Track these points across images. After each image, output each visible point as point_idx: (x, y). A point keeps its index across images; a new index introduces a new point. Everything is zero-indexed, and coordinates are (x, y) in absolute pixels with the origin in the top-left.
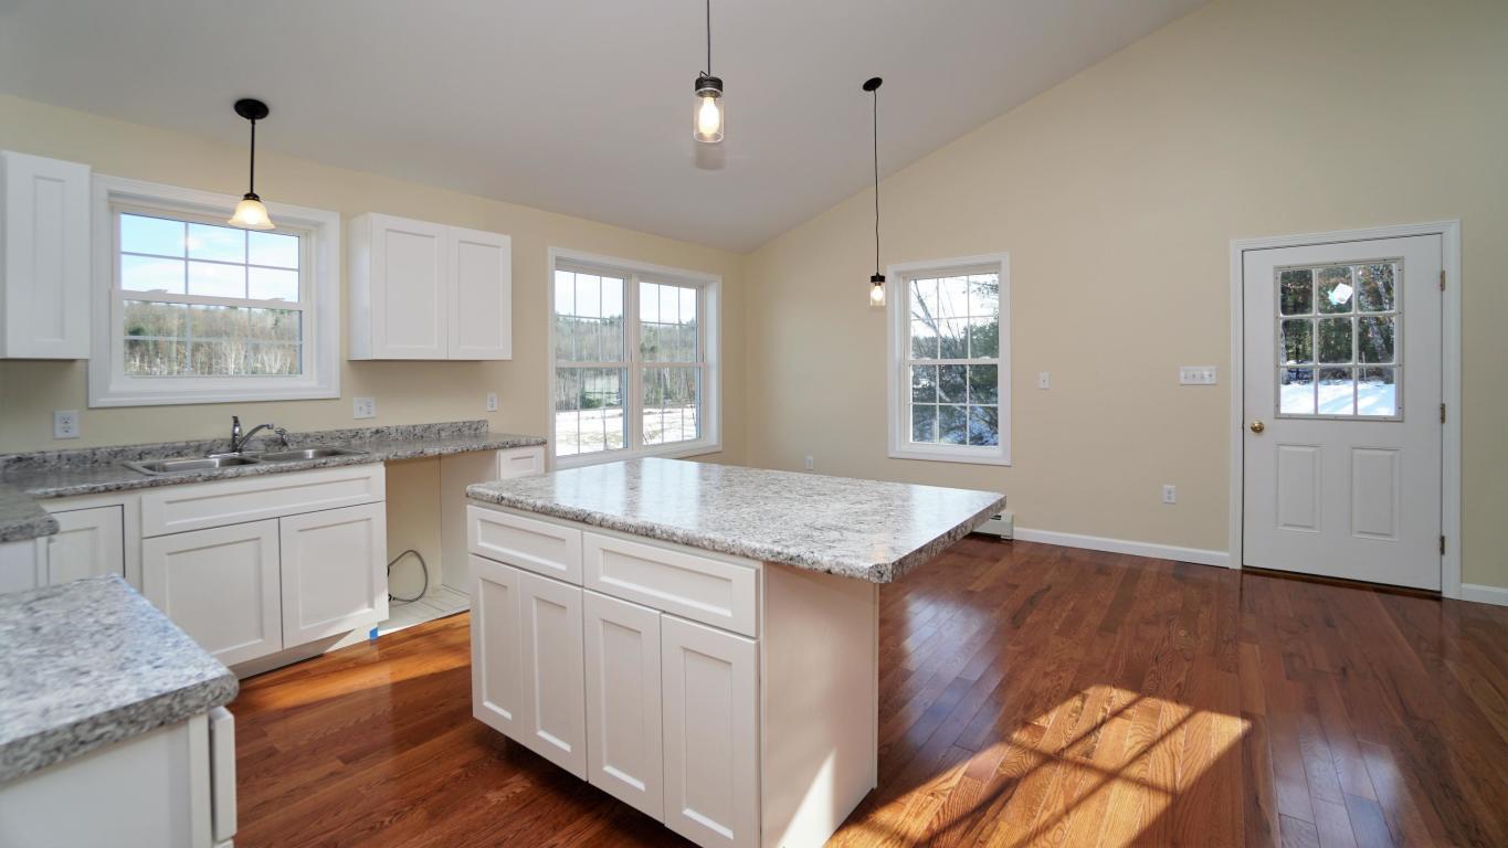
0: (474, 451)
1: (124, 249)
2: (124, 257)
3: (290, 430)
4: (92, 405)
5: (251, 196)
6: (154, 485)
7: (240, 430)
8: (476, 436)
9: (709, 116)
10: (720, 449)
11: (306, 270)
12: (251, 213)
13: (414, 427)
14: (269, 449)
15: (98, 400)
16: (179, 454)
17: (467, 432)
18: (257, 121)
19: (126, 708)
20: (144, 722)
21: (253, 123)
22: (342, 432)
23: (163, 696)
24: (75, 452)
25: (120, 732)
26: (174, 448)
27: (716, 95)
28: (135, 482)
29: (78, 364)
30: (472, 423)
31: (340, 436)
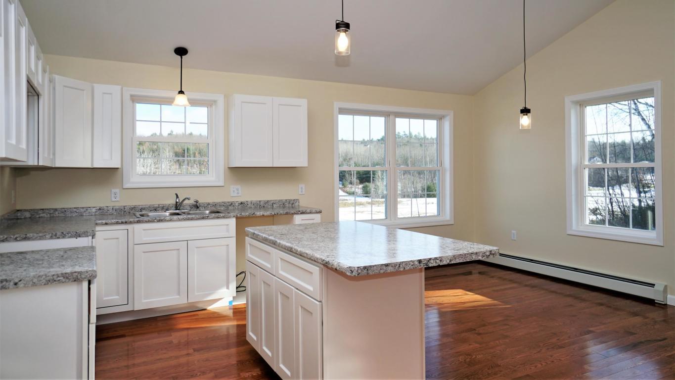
0: (281, 214)
1: (137, 119)
2: (137, 122)
3: (201, 201)
4: (124, 187)
5: (181, 92)
6: (139, 222)
7: (179, 200)
8: (293, 208)
9: (343, 42)
10: (453, 223)
11: (210, 124)
12: (181, 100)
13: (260, 201)
14: (192, 209)
15: (126, 186)
16: (156, 210)
17: (287, 205)
18: (183, 57)
19: (66, 273)
20: (70, 279)
21: (182, 58)
22: (224, 203)
23: (75, 272)
24: (118, 207)
25: (64, 280)
26: (153, 207)
27: (346, 31)
28: (132, 220)
29: (119, 170)
30: (290, 201)
31: (224, 204)
